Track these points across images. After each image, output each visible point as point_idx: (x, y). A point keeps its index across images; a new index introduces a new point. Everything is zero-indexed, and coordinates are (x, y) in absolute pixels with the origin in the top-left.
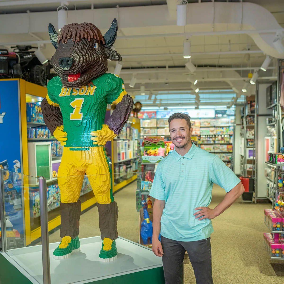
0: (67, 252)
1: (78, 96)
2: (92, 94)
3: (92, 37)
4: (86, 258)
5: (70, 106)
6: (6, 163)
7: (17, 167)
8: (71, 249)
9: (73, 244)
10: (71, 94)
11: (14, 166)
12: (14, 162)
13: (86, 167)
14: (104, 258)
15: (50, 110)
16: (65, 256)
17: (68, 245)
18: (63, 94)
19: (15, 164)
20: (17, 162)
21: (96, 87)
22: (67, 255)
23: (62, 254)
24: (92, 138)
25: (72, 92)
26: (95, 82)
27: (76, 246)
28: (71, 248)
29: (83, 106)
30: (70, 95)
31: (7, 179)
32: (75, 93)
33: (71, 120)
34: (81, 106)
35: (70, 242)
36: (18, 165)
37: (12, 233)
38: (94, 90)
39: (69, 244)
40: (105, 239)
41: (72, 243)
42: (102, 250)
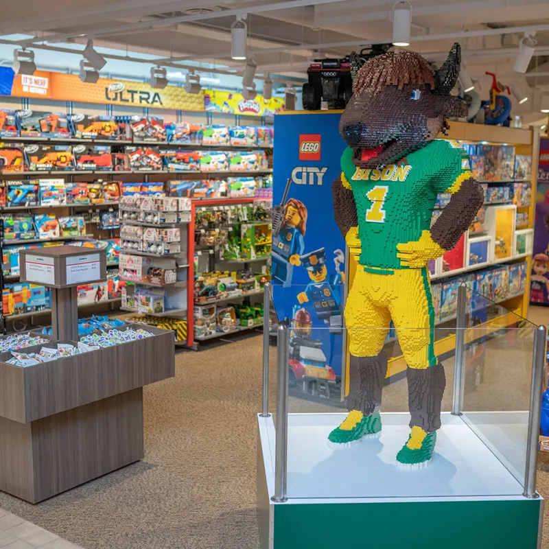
0: (351, 438)
1: (380, 182)
2: (403, 179)
3: (407, 82)
4: (378, 455)
5: (366, 198)
6: (323, 251)
7: (338, 261)
8: (359, 434)
9: (366, 425)
10: (369, 177)
11: (335, 259)
12: (335, 252)
13: (389, 302)
14: (403, 462)
15: (345, 197)
16: (346, 444)
17: (355, 426)
18: (358, 177)
19: (336, 256)
20: (339, 253)
21: (409, 167)
22: (349, 442)
23: (340, 441)
24: (399, 255)
25: (371, 174)
26: (410, 157)
27: (372, 429)
28: (361, 431)
29: (387, 199)
30: (367, 179)
31: (323, 280)
32: (376, 175)
33: (367, 221)
34: (384, 199)
35: (359, 421)
36: (341, 258)
37: (324, 371)
38: (407, 173)
39: (357, 424)
40: (415, 427)
41: (365, 423)
42: (405, 447)
